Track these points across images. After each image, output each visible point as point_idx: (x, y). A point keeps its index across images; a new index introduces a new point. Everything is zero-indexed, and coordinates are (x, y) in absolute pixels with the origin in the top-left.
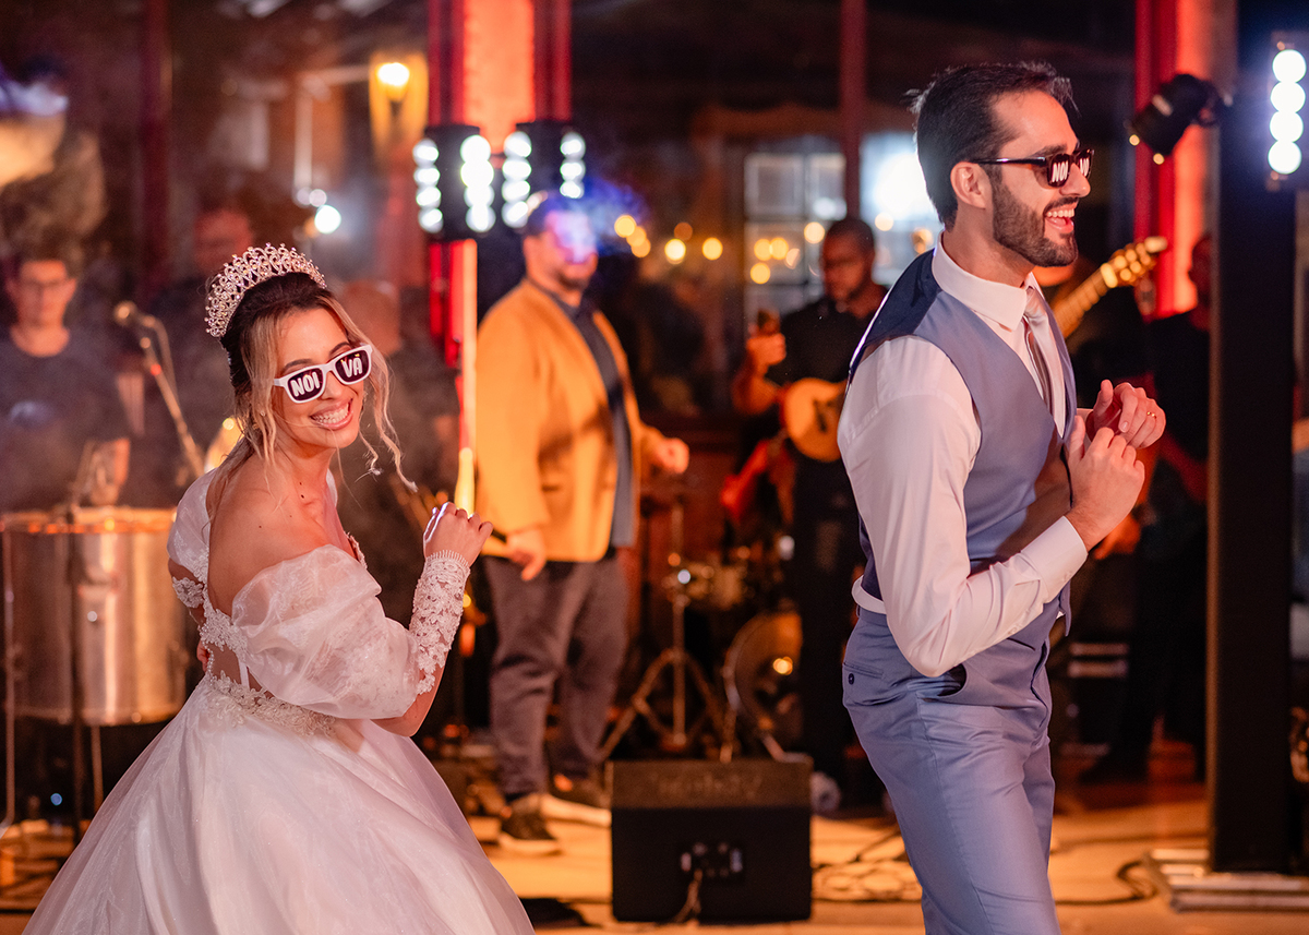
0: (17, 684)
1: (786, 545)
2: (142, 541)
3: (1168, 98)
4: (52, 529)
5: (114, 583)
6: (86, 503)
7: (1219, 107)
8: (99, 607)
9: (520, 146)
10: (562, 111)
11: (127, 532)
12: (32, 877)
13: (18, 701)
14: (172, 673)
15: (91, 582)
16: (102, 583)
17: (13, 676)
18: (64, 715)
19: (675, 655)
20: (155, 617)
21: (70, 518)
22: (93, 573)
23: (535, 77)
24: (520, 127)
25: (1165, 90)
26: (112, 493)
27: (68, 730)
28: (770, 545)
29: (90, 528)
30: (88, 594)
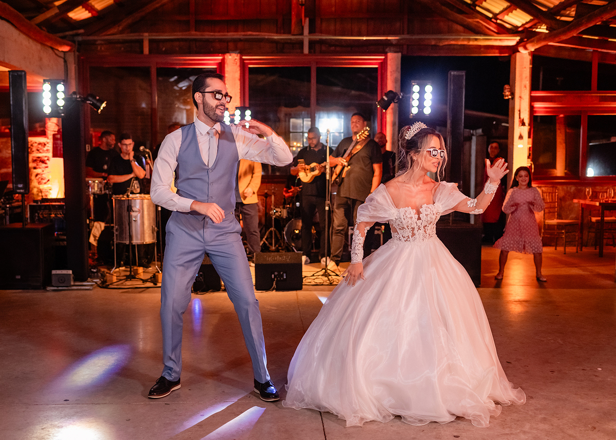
0: (116, 235)
1: (298, 204)
2: (146, 201)
3: (387, 97)
4: (123, 199)
5: (139, 211)
6: (132, 193)
7: (399, 99)
8: (136, 217)
9: (238, 112)
10: (247, 105)
11: (142, 199)
12: (121, 280)
13: (117, 239)
14: (153, 233)
15: (133, 211)
16: (136, 211)
17: (115, 233)
18: (127, 242)
19: (272, 229)
20: (149, 220)
21: (128, 196)
22: (134, 209)
23: (240, 98)
24: (237, 108)
25: (386, 95)
26: (138, 190)
27: (128, 245)
28: (294, 204)
29: (133, 198)
30: (133, 214)
